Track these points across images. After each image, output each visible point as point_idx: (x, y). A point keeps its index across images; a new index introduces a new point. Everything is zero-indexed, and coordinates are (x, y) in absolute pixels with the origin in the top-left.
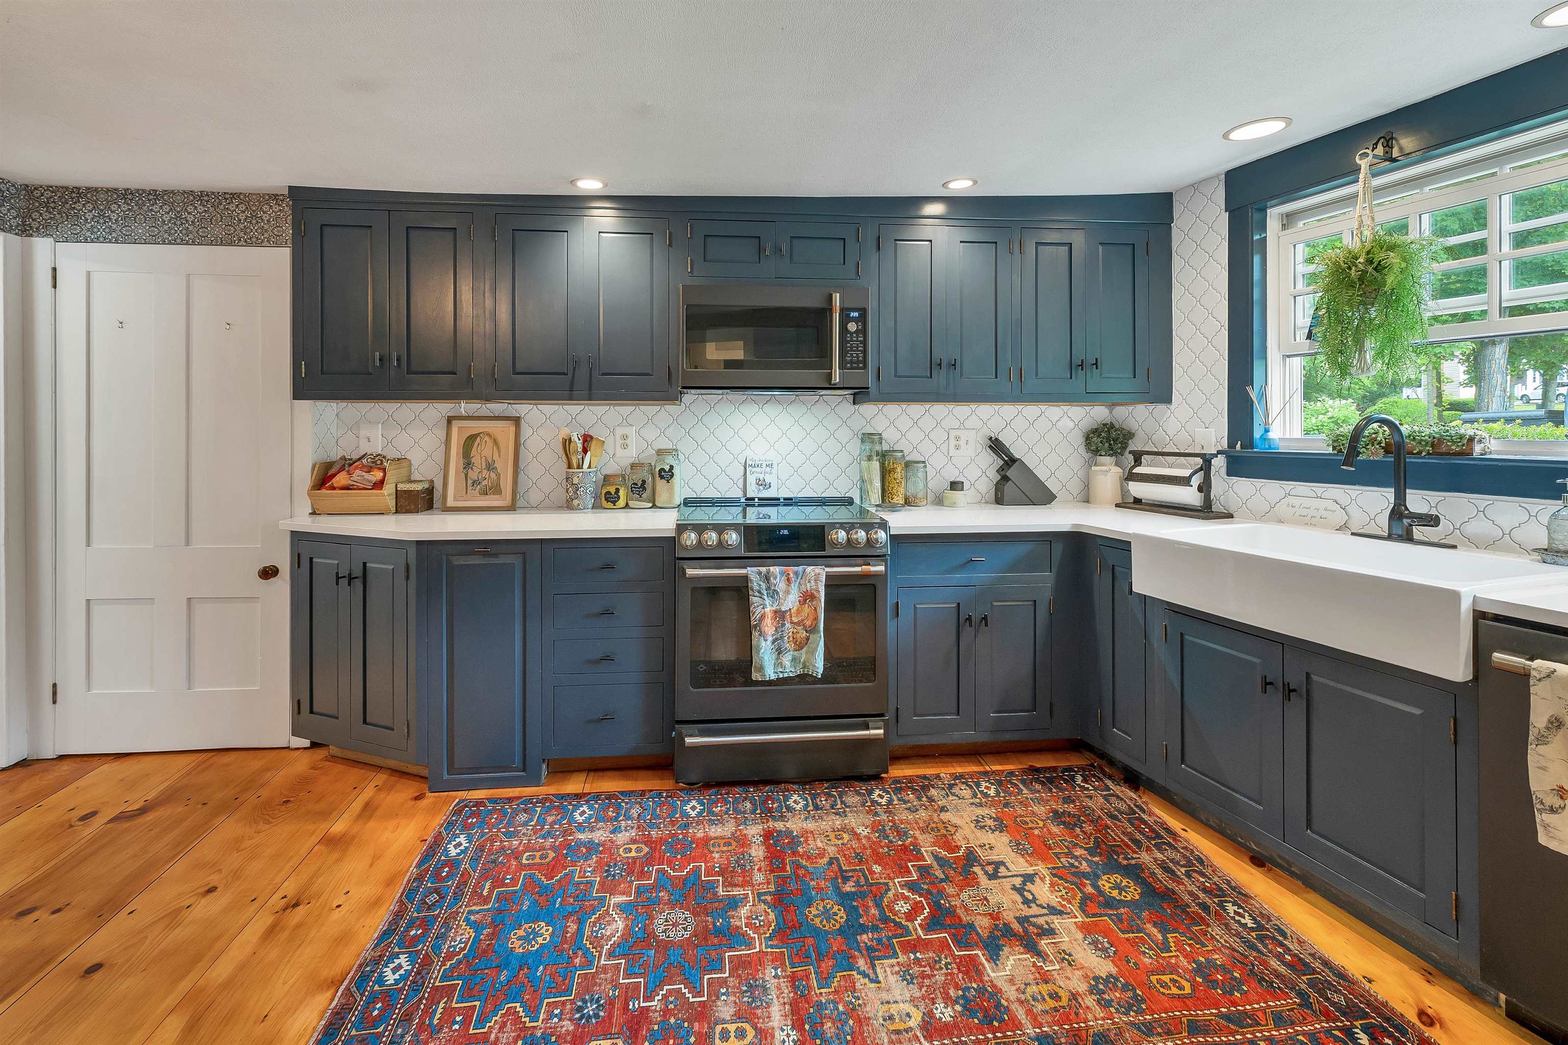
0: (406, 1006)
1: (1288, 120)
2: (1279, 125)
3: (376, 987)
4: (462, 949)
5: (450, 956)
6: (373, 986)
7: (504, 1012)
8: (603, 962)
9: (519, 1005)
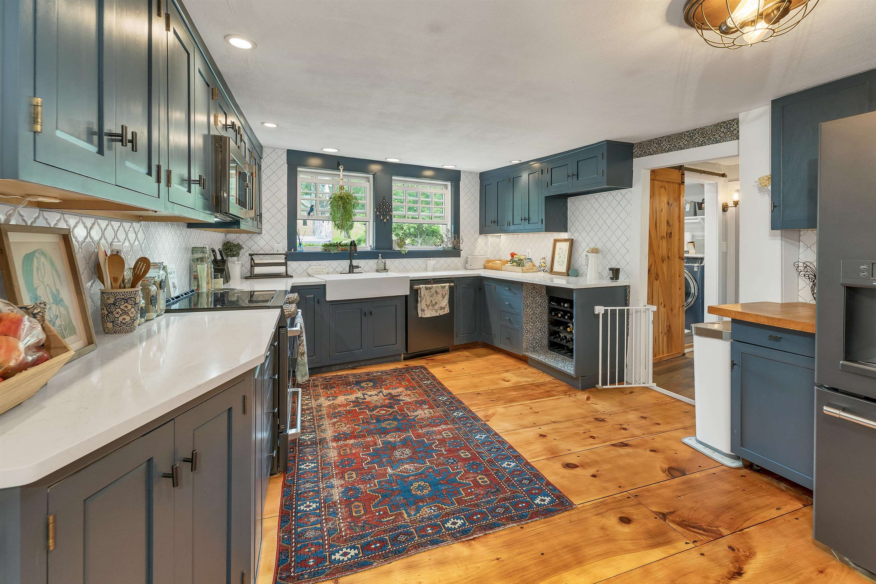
0: (471, 508)
1: (339, 150)
2: (336, 151)
3: (467, 524)
4: (435, 506)
5: (440, 508)
6: (467, 526)
7: (461, 481)
8: (429, 464)
9: (457, 478)
